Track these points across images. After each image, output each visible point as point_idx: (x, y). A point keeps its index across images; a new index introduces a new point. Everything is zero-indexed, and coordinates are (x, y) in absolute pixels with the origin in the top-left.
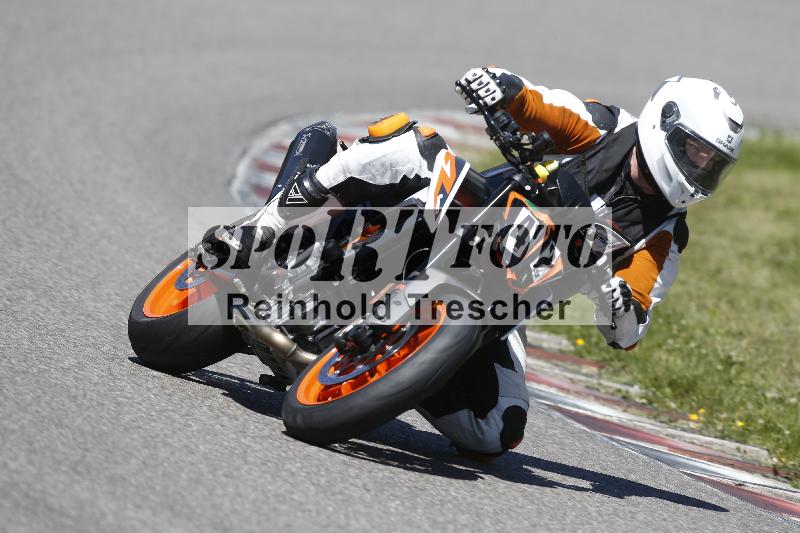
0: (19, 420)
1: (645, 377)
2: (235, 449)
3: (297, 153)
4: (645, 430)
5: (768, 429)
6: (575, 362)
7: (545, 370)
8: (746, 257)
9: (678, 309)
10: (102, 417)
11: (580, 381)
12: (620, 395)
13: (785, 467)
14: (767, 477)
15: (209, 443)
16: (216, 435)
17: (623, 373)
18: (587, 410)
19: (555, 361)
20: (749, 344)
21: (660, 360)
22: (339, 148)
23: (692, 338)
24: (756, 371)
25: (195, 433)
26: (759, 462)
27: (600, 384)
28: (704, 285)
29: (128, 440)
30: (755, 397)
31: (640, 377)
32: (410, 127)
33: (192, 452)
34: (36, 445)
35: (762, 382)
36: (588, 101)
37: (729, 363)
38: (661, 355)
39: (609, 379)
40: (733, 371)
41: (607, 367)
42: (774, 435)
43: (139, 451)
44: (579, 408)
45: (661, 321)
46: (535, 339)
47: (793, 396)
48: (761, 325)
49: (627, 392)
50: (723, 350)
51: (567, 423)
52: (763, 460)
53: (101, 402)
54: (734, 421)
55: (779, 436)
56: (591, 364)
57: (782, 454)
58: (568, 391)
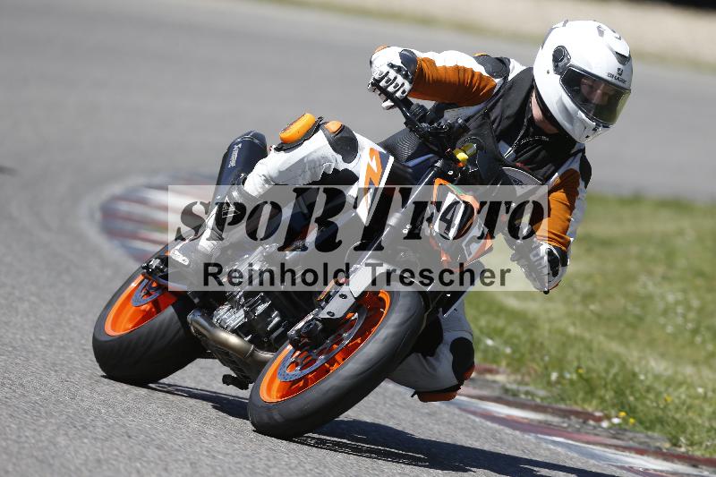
3: (231, 164)
32: (317, 127)
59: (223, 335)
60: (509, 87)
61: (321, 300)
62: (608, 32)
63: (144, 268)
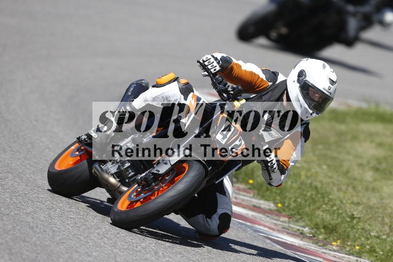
0: (5, 238)
1: (311, 224)
2: (111, 254)
3: (129, 93)
4: (312, 250)
5: (372, 251)
6: (277, 215)
7: (263, 219)
8: (361, 165)
9: (328, 190)
10: (45, 237)
11: (279, 224)
12: (299, 232)
15: (98, 252)
16: (101, 247)
17: (301, 221)
18: (283, 239)
19: (267, 215)
20: (363, 208)
21: (319, 215)
23: (334, 205)
24: (366, 222)
25: (91, 246)
27: (289, 226)
28: (340, 178)
29: (58, 249)
30: (366, 235)
31: (309, 223)
32: (176, 79)
33: (90, 256)
34: (13, 251)
35: (369, 227)
36: (263, 69)
37: (352, 217)
38: (319, 213)
39: (293, 224)
40: (355, 222)
41: (293, 218)
42: (375, 254)
43: (63, 254)
44: (279, 238)
45: (319, 196)
46: (258, 203)
47: (384, 235)
48: (368, 199)
49: (303, 230)
50: (350, 211)
51: (273, 246)
53: (45, 230)
54: (355, 246)
55: (377, 255)
56: (284, 216)
58: (273, 229)
59: (106, 176)
60: (275, 87)
61: (154, 164)
62: (328, 67)
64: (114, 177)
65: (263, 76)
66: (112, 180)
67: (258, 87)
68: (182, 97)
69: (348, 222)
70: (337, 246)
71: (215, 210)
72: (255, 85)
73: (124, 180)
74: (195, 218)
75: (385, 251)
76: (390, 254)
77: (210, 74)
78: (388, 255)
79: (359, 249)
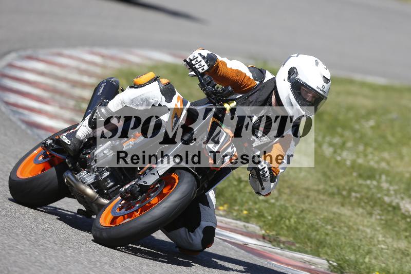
3: (99, 94)
5: (260, 216)
13: (269, 236)
14: (259, 240)
22: (120, 91)
26: (255, 233)
32: (155, 79)
36: (250, 66)
37: (240, 181)
40: (242, 185)
42: (263, 219)
47: (273, 198)
50: (237, 174)
52: (257, 232)
54: (242, 211)
55: (265, 219)
57: (267, 229)
59: (83, 187)
60: (263, 86)
61: (141, 175)
62: (320, 63)
63: (43, 143)
64: (91, 188)
65: (249, 74)
66: (90, 191)
67: (245, 87)
68: (164, 98)
69: (235, 185)
70: (224, 211)
71: (198, 223)
72: (241, 84)
73: (102, 191)
74: (176, 232)
75: (274, 216)
76: (279, 219)
77: (198, 74)
78: (277, 220)
79: (247, 214)
